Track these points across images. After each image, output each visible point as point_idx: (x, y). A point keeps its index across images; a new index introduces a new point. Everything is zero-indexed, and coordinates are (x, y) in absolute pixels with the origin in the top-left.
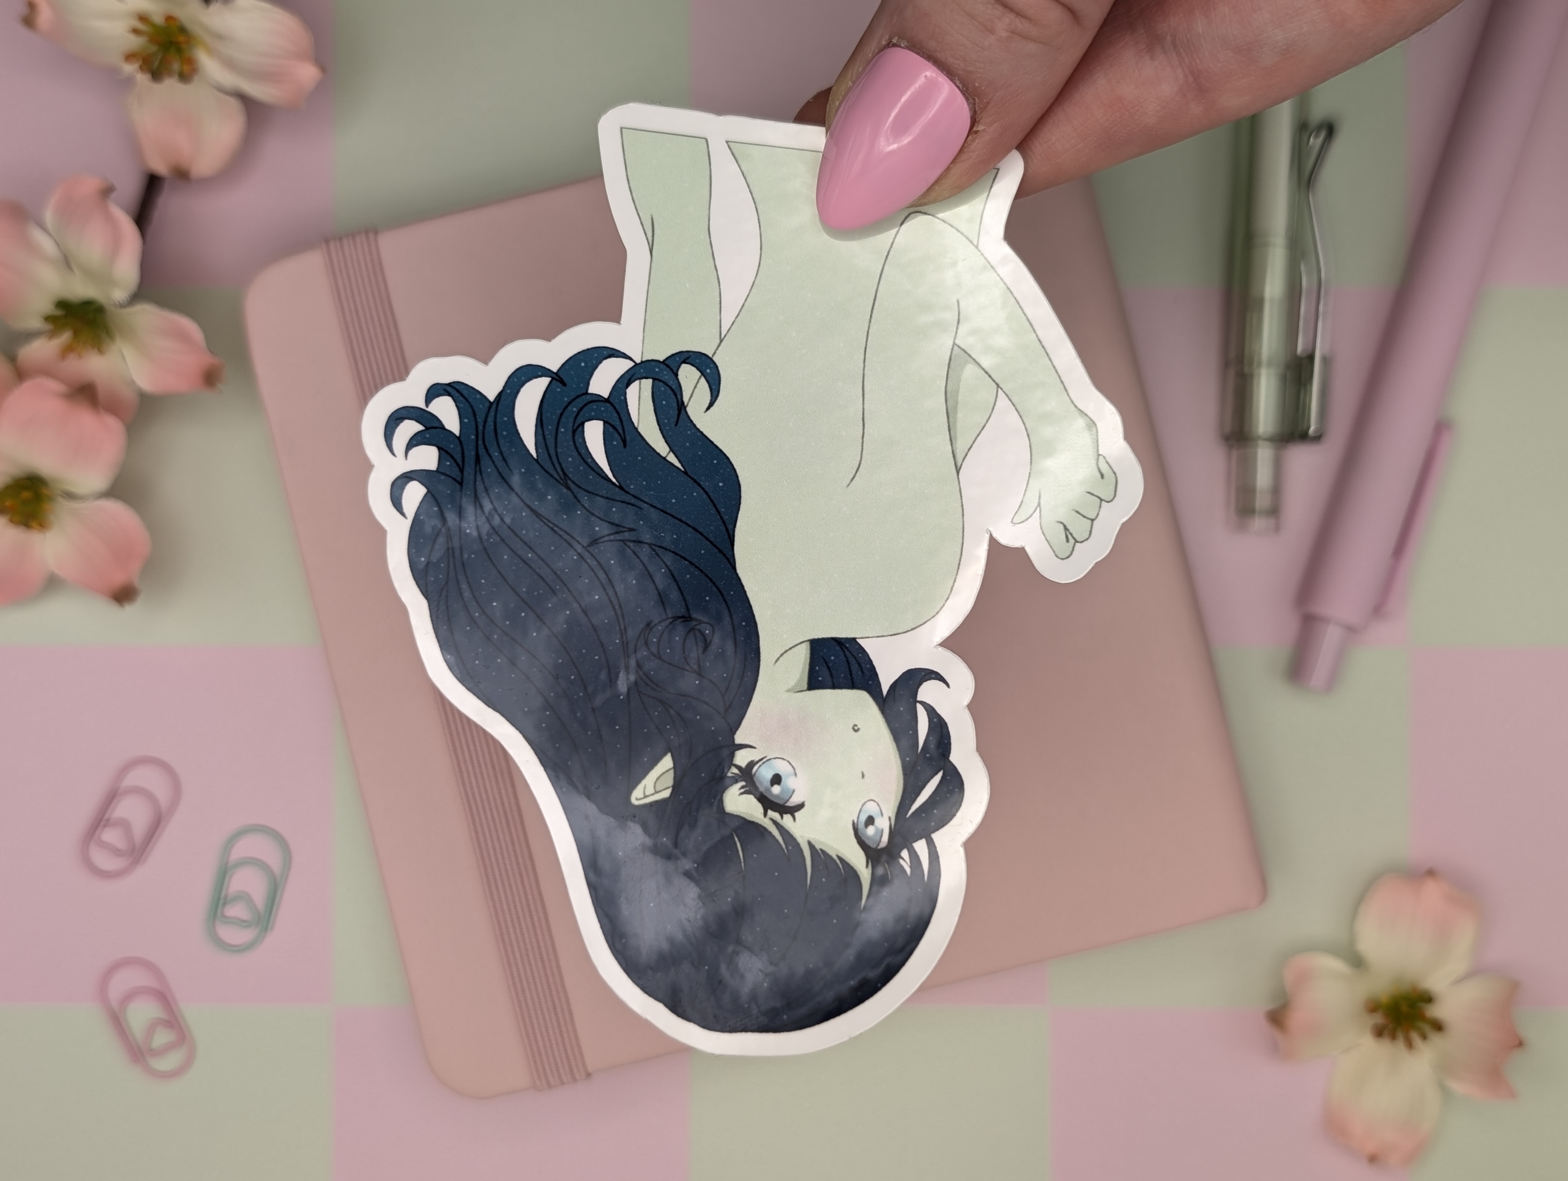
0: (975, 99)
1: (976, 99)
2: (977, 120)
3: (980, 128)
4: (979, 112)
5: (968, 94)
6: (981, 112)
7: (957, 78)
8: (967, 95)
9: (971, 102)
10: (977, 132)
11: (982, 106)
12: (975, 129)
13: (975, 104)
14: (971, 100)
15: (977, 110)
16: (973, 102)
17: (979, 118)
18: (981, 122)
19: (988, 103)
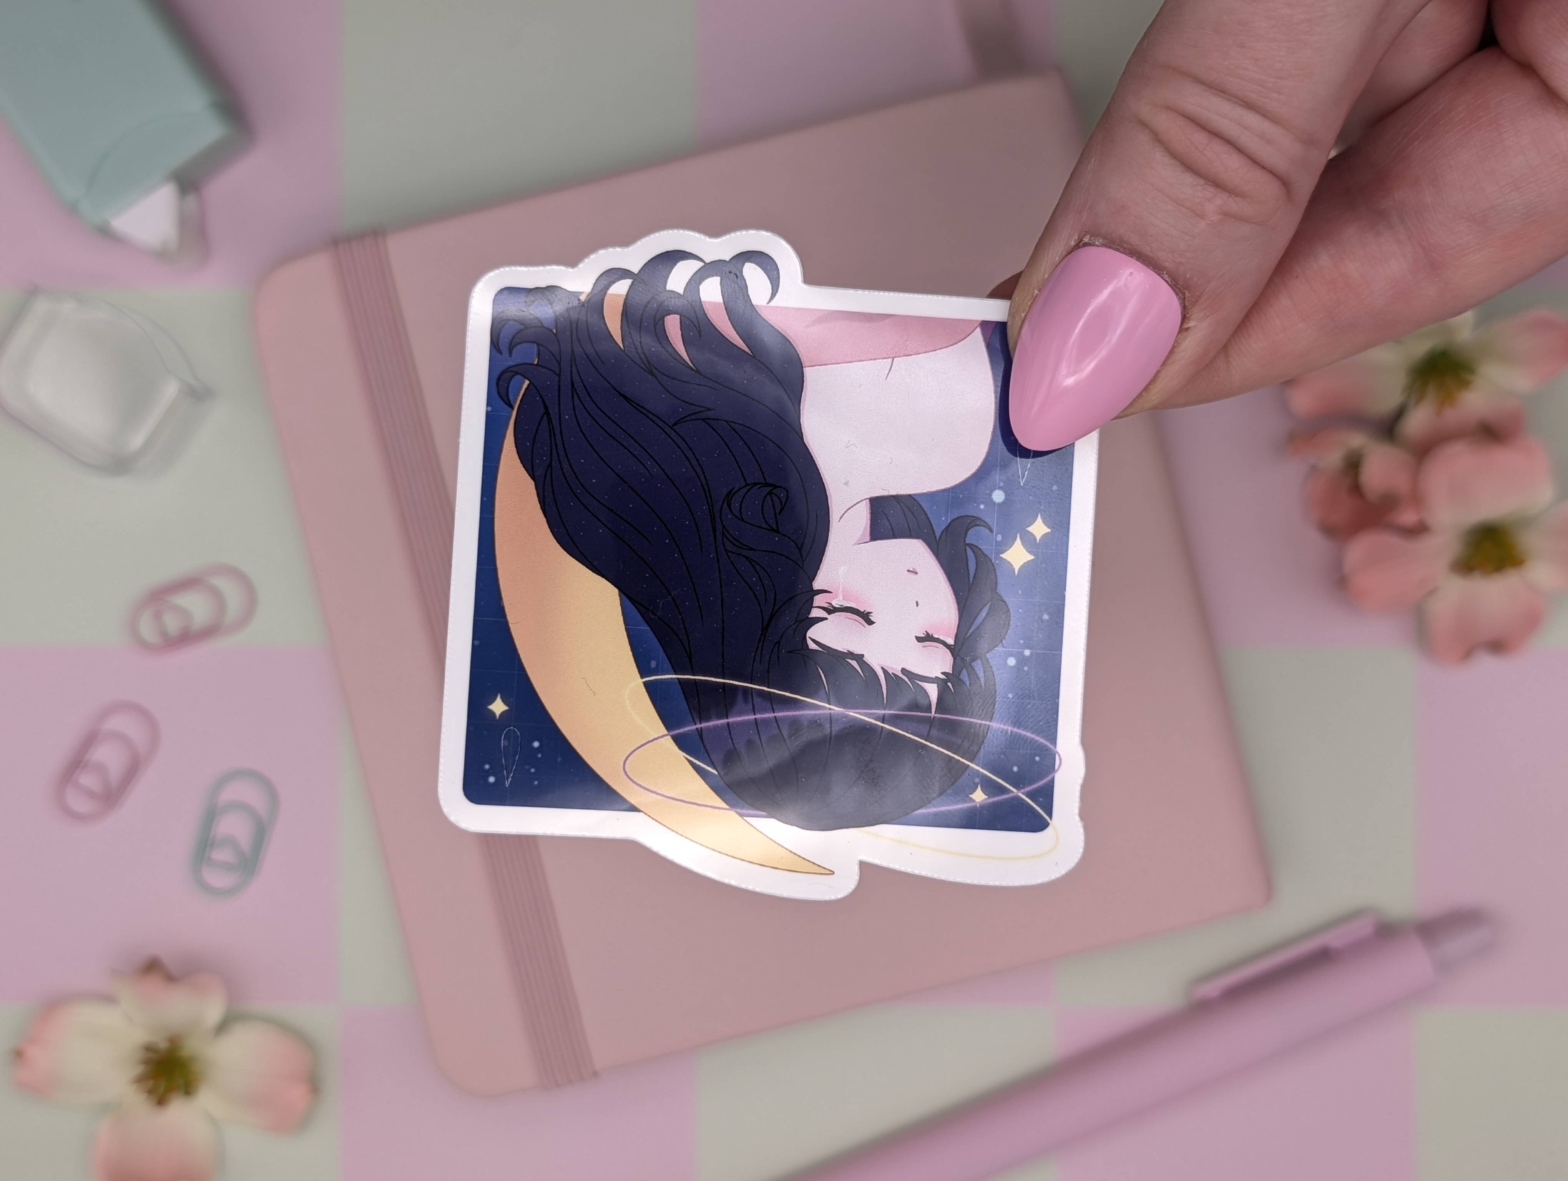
0: (1185, 293)
2: (1187, 316)
3: (1191, 324)
4: (1190, 306)
5: (1178, 288)
6: (1192, 307)
7: (1165, 273)
8: (1176, 290)
9: (1180, 297)
10: (1187, 329)
11: (1193, 300)
12: (1185, 326)
13: (1185, 298)
14: (1180, 295)
15: (1186, 304)
16: (1182, 297)
17: (1190, 313)
18: (1193, 317)
19: (1200, 296)
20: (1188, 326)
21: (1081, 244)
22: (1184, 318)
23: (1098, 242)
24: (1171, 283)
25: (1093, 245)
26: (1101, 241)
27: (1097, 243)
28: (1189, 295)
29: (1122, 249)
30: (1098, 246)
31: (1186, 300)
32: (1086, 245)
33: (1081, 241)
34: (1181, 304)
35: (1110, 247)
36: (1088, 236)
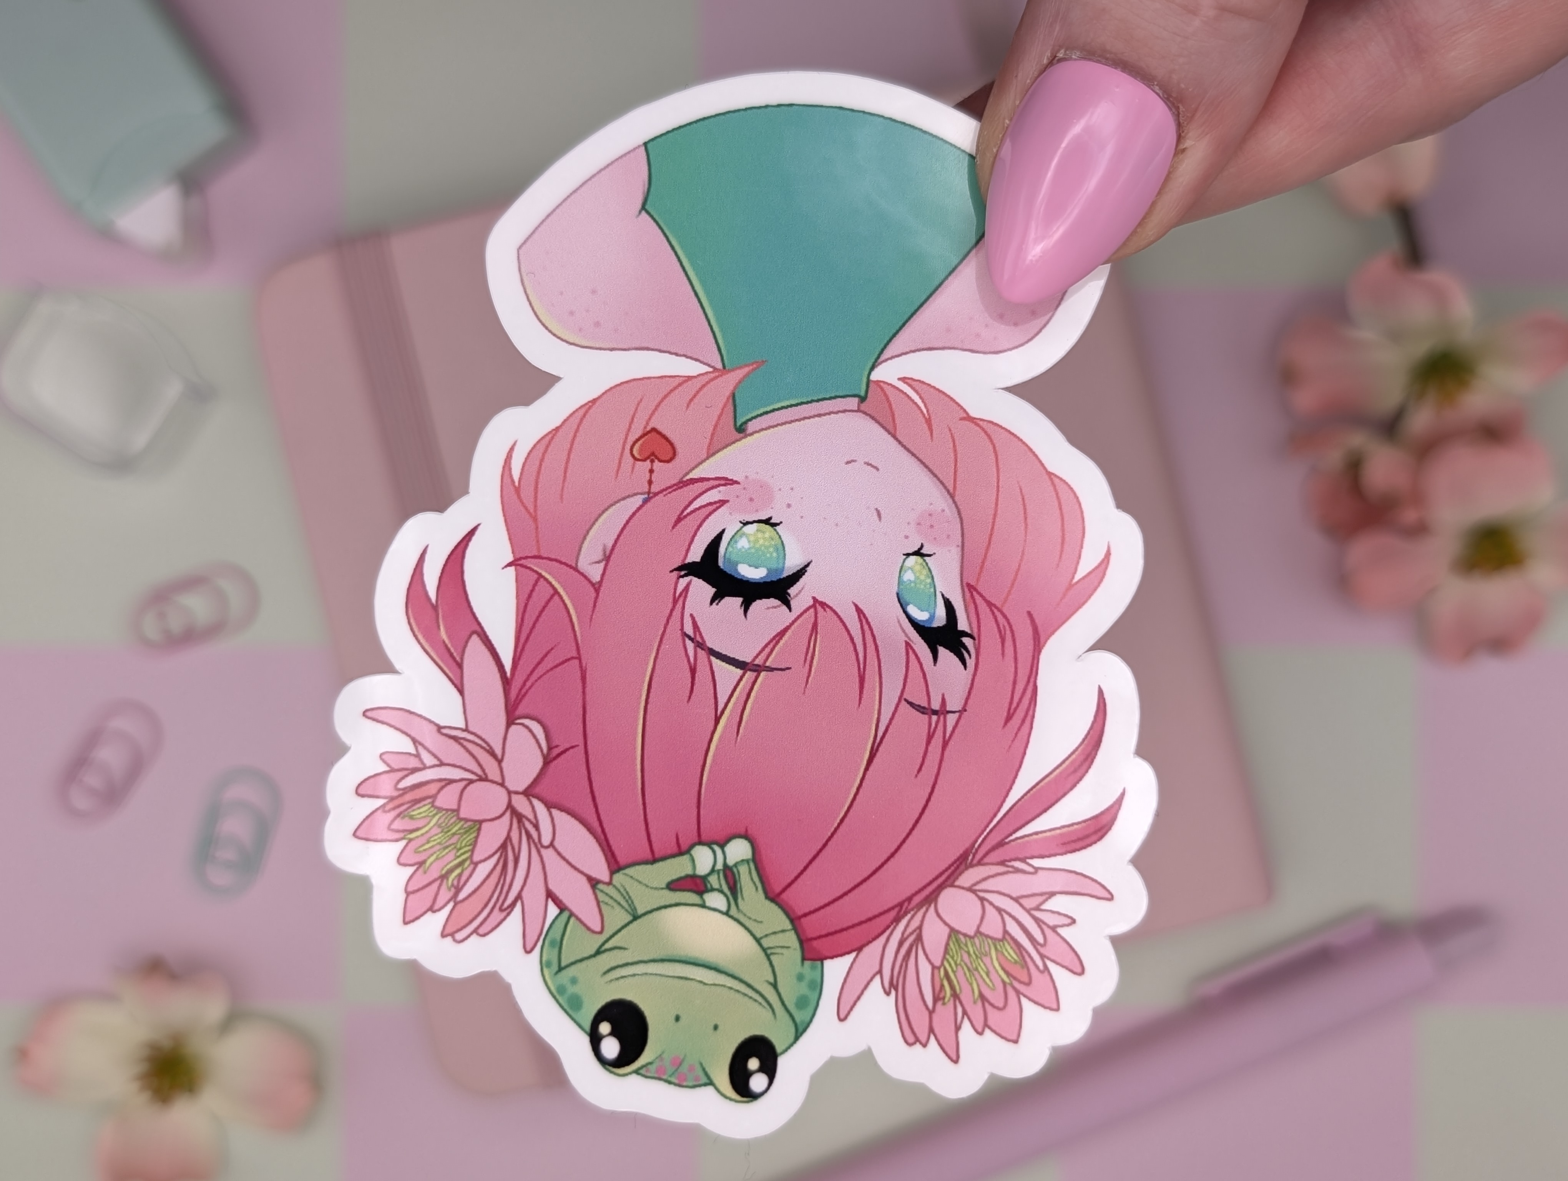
0: (1178, 107)
1: (1181, 108)
2: (1183, 134)
3: (1188, 143)
4: (1186, 123)
5: (1171, 100)
6: (1187, 124)
11: (1189, 115)
12: (1181, 147)
13: (1179, 113)
14: (1174, 110)
15: (1181, 121)
16: (1176, 113)
17: (1186, 131)
18: (1190, 134)
19: (1196, 110)
20: (1184, 147)
21: (1055, 61)
22: (1180, 138)
23: (1075, 56)
24: (1163, 96)
26: (1078, 53)
27: (1073, 57)
28: (1184, 110)
29: (1104, 61)
30: (1075, 60)
31: (1180, 115)
32: (1060, 60)
33: (1055, 56)
34: (1175, 120)
35: (1090, 60)
36: (1062, 51)
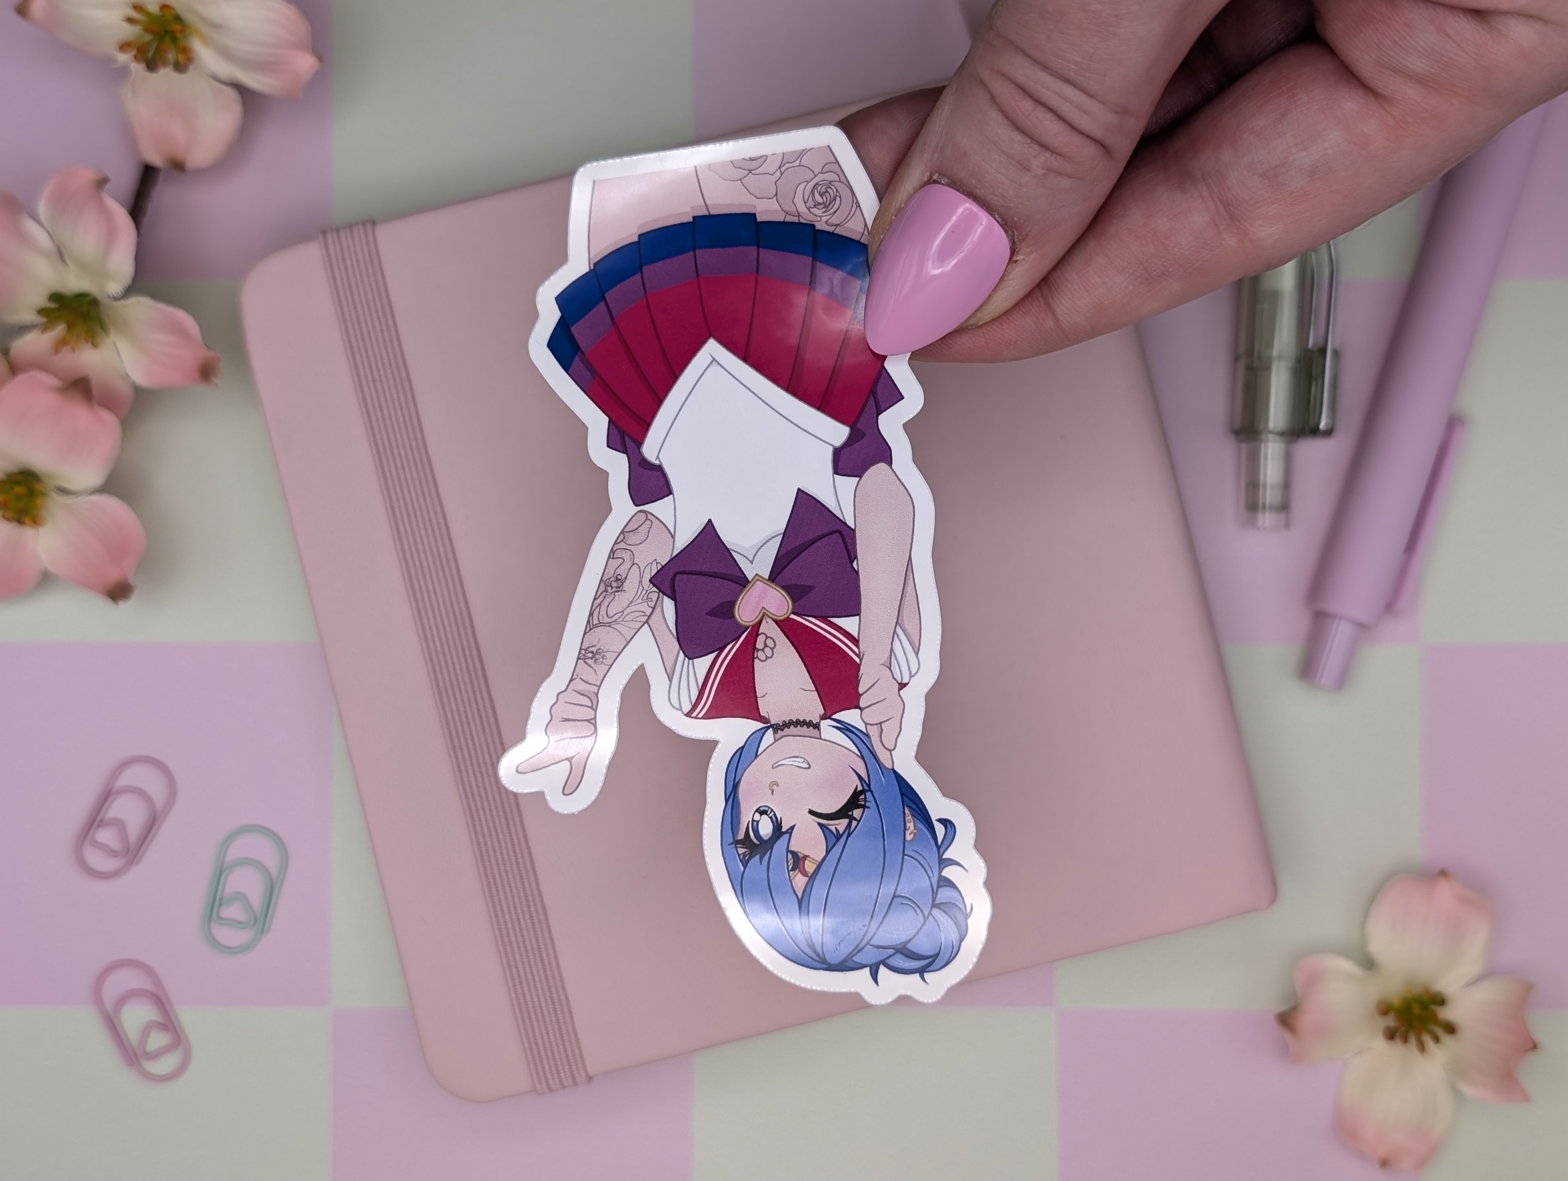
0: (1014, 232)
2: (1016, 251)
3: (1019, 257)
6: (1020, 243)
7: (996, 214)
10: (1016, 262)
11: (1021, 238)
12: (1014, 259)
16: (1011, 236)
18: (1021, 252)
19: (1026, 236)
21: (931, 182)
22: (1013, 253)
23: (943, 182)
25: (940, 183)
28: (1017, 235)
29: (962, 191)
32: (935, 182)
36: (938, 175)
